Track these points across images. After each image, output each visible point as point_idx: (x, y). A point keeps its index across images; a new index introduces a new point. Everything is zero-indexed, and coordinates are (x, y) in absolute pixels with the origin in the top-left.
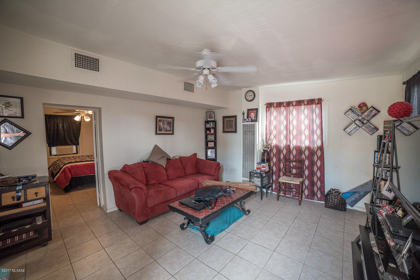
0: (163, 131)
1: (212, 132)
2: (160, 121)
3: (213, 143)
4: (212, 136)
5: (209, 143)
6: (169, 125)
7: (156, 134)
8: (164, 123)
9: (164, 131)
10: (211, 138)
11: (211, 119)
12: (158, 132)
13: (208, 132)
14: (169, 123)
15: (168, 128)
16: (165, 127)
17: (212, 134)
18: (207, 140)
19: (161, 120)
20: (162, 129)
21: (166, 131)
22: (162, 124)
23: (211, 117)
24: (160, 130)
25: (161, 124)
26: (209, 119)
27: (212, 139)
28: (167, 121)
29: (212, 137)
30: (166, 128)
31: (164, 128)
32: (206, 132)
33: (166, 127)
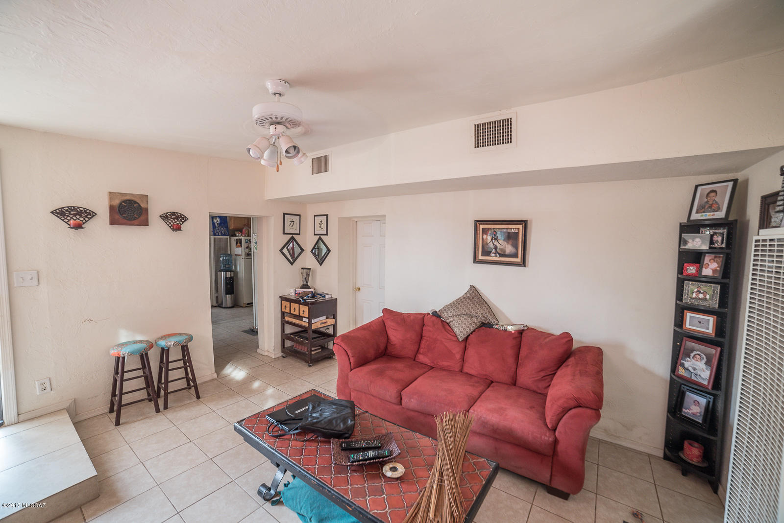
0: (493, 255)
1: (707, 272)
2: (485, 231)
3: (711, 320)
4: (704, 287)
5: (689, 315)
6: (510, 242)
7: (476, 260)
8: (495, 235)
9: (496, 256)
10: (701, 296)
11: (708, 216)
12: (481, 257)
13: (692, 269)
14: (511, 237)
15: (509, 249)
16: (499, 246)
17: (710, 280)
18: (681, 300)
19: (489, 229)
20: (489, 250)
21: (501, 255)
22: (489, 238)
23: (711, 206)
24: (486, 253)
25: (486, 238)
26: (695, 216)
27: (705, 299)
28: (505, 230)
29: (705, 293)
30: (501, 250)
31: (496, 248)
32: (681, 270)
33: (502, 247)
